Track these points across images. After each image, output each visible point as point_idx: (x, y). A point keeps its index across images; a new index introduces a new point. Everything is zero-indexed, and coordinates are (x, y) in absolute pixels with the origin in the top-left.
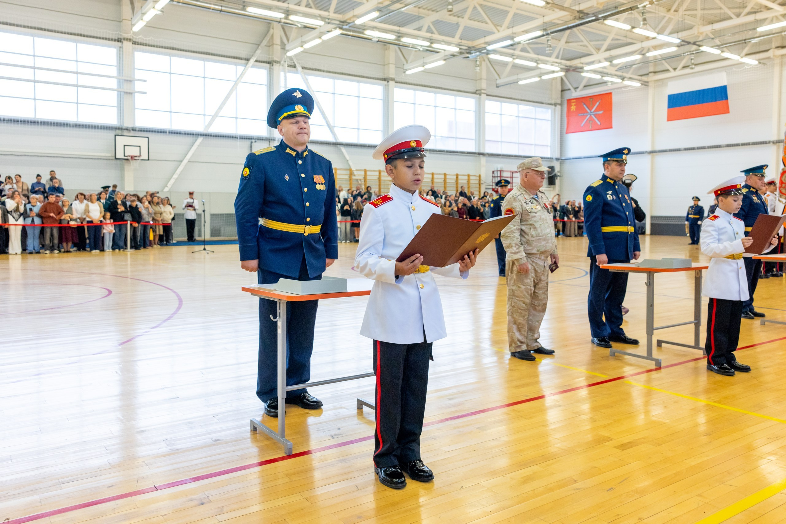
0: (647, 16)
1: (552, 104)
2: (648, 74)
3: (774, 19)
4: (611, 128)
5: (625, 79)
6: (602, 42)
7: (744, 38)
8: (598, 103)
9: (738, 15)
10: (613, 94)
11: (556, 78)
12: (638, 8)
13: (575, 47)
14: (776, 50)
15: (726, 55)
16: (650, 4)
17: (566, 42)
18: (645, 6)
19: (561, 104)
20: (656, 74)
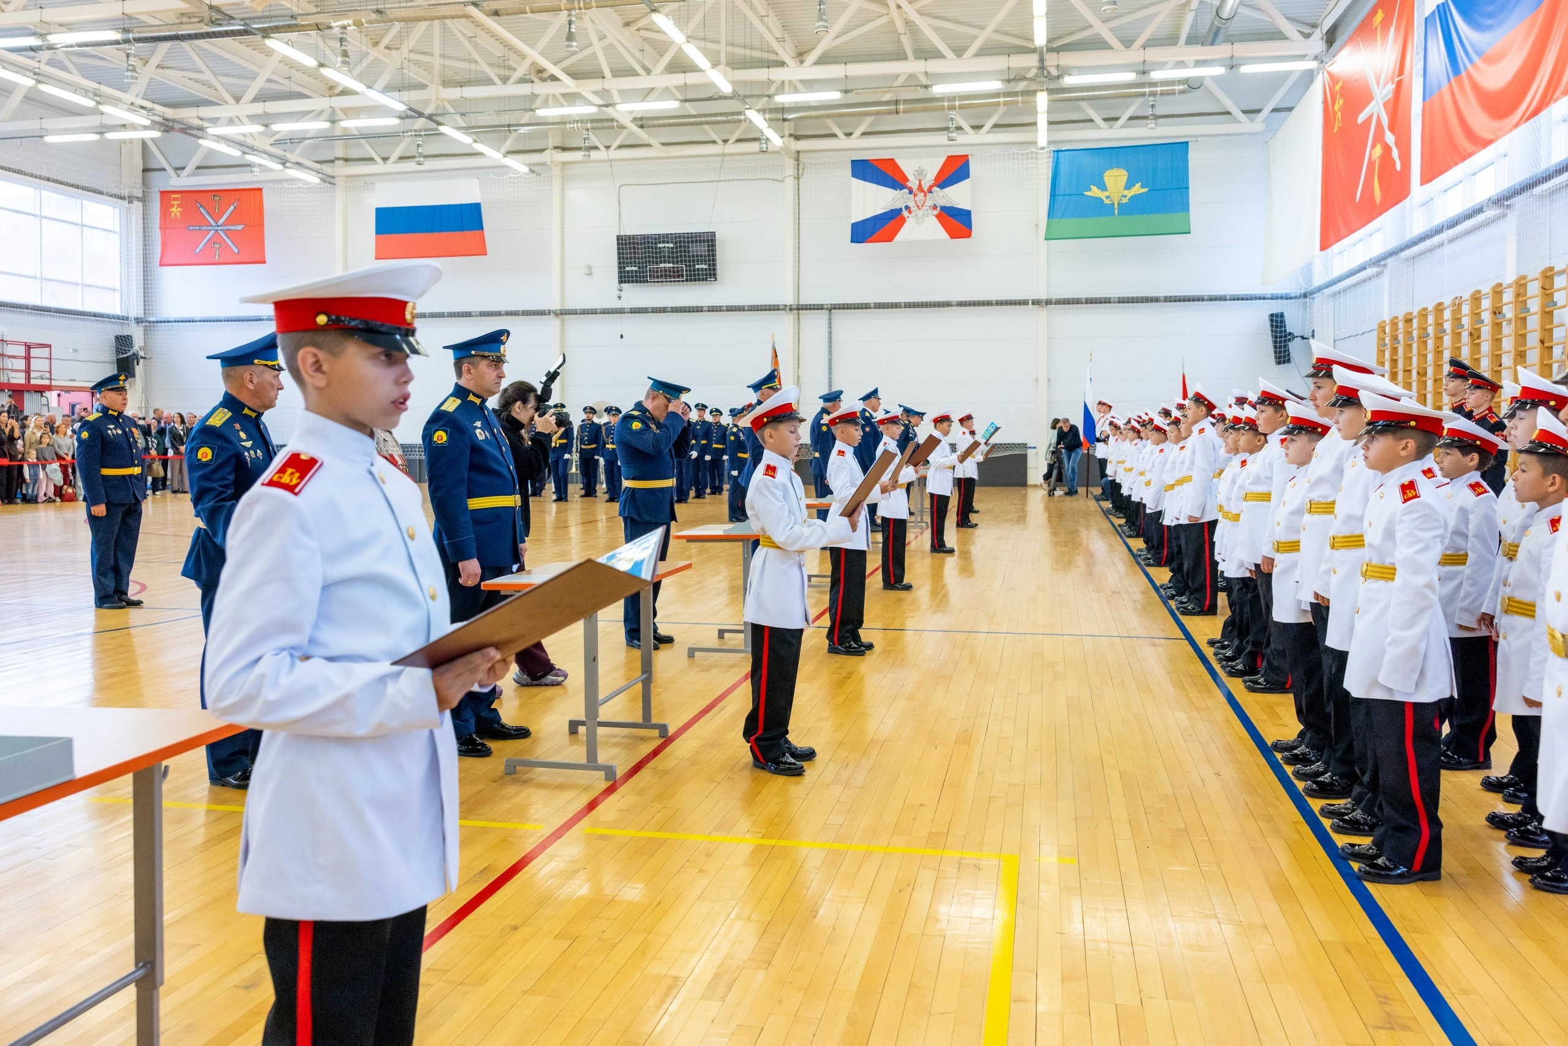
0: (349, 48)
1: (122, 198)
2: (332, 161)
3: (550, 98)
4: (264, 262)
5: (288, 164)
6: (245, 82)
7: (508, 123)
8: (232, 208)
9: (505, 80)
10: (264, 191)
11: (131, 141)
12: (330, 28)
13: (179, 81)
14: (554, 152)
15: (479, 147)
16: (355, 25)
17: (158, 67)
18: (344, 27)
19: (143, 200)
20: (348, 163)
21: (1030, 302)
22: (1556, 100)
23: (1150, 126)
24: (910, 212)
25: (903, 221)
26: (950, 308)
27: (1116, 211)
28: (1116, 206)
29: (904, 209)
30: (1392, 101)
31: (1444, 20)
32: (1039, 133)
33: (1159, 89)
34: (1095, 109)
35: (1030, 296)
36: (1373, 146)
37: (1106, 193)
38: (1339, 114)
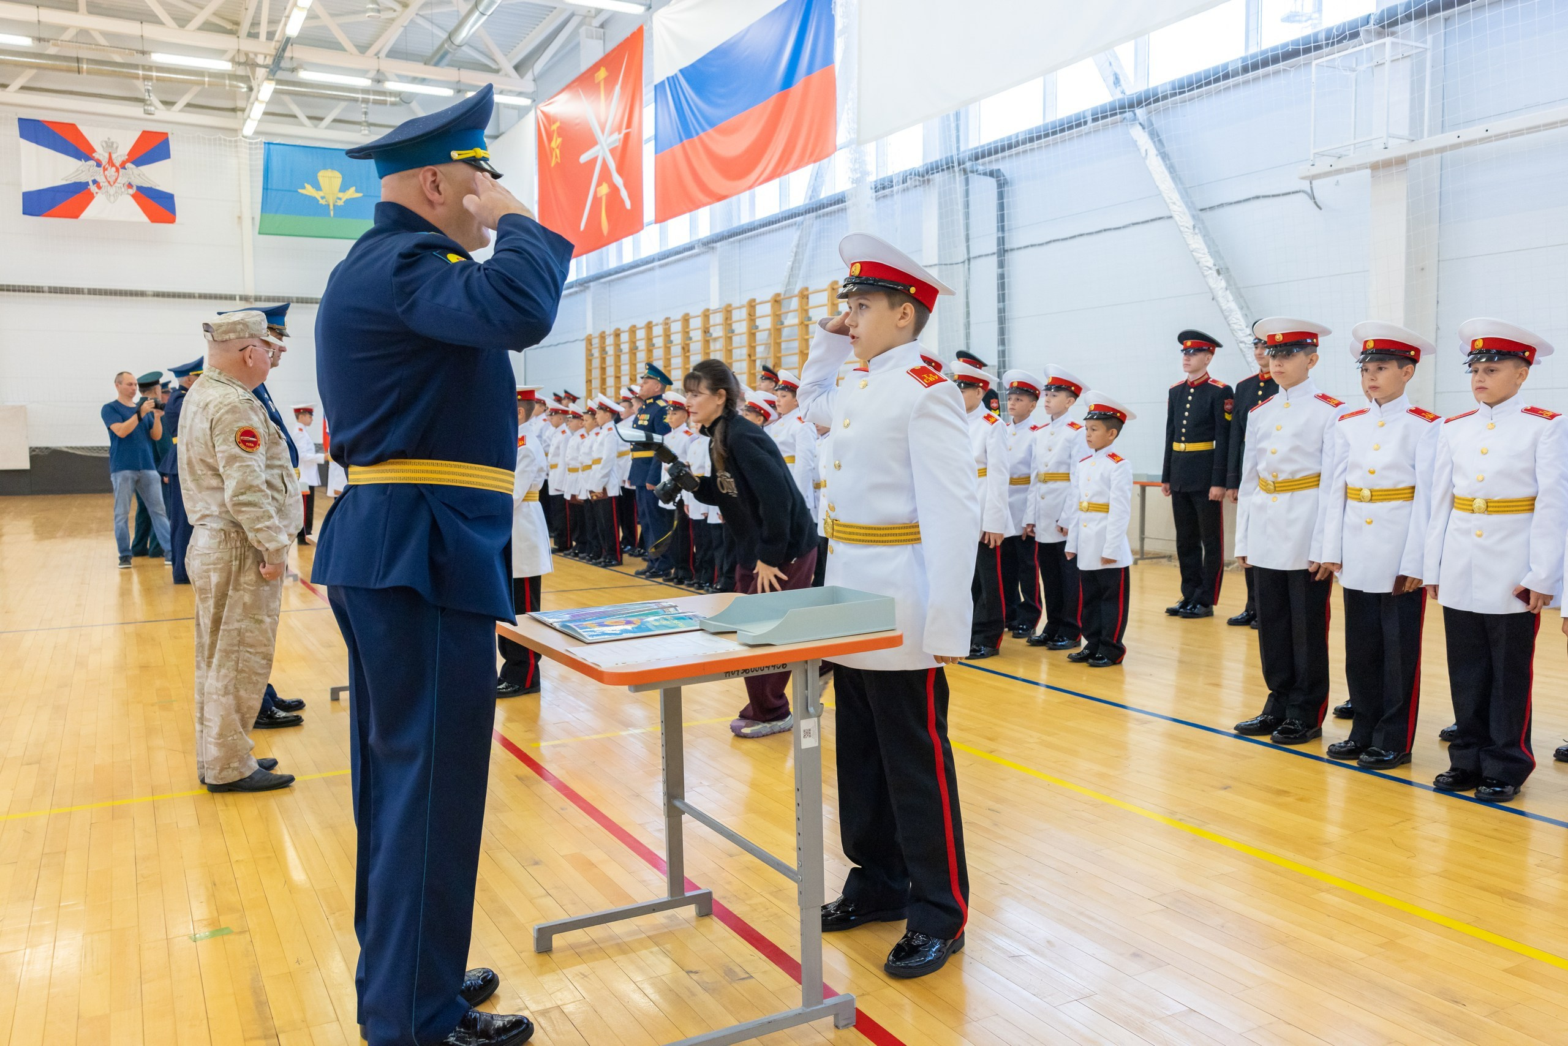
21: (238, 298)
22: (787, 173)
23: (363, 132)
24: (99, 187)
25: (91, 197)
26: (144, 299)
27: (332, 213)
28: (331, 207)
29: (91, 183)
30: (619, 149)
31: (675, 96)
32: (249, 121)
33: (372, 97)
34: (299, 105)
35: (238, 291)
36: (599, 184)
37: (321, 194)
38: (558, 151)
